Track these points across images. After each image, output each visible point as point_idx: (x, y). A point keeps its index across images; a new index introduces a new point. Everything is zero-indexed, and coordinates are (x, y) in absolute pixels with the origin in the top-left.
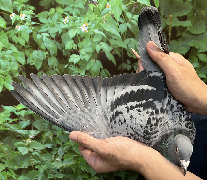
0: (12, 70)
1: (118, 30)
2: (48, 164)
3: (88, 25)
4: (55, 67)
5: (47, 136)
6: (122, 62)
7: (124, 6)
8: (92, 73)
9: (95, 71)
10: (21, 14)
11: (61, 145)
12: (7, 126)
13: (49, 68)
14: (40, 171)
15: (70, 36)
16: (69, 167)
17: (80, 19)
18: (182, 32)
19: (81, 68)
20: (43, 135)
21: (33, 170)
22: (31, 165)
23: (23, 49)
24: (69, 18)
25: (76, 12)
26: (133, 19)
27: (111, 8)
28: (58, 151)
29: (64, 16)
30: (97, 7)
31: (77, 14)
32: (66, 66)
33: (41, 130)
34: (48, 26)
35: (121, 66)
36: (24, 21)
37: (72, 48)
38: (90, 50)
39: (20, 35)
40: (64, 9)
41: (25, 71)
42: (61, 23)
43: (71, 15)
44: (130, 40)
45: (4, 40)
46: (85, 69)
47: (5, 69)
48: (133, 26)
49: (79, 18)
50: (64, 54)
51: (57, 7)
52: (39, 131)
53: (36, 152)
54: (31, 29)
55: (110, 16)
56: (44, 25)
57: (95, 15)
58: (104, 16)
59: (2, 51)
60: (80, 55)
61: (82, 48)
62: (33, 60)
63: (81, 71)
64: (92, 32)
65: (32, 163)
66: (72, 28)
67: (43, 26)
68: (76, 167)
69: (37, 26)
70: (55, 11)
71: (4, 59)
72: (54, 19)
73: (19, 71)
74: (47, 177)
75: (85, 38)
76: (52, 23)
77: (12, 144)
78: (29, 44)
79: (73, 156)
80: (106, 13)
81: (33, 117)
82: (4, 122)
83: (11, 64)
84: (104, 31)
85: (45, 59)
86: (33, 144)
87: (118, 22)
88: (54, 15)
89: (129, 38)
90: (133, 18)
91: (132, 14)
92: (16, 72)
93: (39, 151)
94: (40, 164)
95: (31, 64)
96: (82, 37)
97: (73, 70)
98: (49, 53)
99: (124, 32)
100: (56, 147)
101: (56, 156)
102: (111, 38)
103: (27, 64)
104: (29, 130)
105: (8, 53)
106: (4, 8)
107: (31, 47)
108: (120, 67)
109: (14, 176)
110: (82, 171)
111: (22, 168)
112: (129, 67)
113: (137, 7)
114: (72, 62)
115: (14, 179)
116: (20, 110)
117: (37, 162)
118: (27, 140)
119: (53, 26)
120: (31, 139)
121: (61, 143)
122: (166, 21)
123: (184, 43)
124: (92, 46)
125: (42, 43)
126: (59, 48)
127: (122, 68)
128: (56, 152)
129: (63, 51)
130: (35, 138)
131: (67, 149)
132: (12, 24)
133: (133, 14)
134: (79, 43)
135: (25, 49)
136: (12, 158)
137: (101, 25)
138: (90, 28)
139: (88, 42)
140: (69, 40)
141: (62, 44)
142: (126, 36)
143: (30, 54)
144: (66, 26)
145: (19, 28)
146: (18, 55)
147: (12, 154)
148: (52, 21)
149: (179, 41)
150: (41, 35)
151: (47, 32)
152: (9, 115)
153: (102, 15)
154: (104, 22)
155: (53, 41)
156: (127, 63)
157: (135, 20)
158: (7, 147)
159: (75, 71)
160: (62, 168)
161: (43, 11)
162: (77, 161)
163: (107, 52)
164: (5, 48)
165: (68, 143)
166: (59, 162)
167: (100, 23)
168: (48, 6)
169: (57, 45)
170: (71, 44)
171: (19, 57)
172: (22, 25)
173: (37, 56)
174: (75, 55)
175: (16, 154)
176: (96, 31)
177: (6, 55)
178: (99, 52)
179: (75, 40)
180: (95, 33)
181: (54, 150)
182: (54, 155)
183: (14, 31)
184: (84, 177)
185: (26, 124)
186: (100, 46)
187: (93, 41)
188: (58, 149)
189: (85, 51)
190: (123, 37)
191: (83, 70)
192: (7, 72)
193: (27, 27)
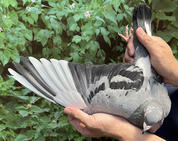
0: (20, 45)
1: (116, 18)
2: (45, 125)
3: (91, 12)
4: (59, 45)
5: (46, 102)
6: (116, 44)
8: (90, 52)
9: (94, 51)
11: (58, 110)
12: (10, 93)
13: (54, 45)
14: (37, 131)
15: (75, 20)
16: (63, 127)
17: (85, 6)
18: (167, 25)
19: (81, 48)
20: (42, 101)
21: (31, 130)
22: (30, 125)
23: (31, 28)
24: (75, 5)
26: (129, 11)
28: (54, 115)
29: (71, 2)
31: (82, 2)
32: (69, 45)
34: (56, 9)
36: (34, 3)
37: (75, 30)
38: (91, 33)
39: (29, 15)
41: (32, 46)
42: (68, 8)
43: (78, 2)
44: (125, 27)
45: (15, 18)
46: (85, 49)
47: (13, 44)
48: (128, 16)
49: (84, 5)
50: (68, 34)
52: (39, 97)
53: (35, 115)
54: (41, 11)
55: (110, 6)
56: (52, 9)
57: (98, 4)
58: (105, 6)
59: (12, 28)
60: (81, 36)
61: (84, 31)
62: (39, 38)
63: (81, 50)
64: (94, 18)
65: (31, 124)
66: (77, 13)
68: (68, 128)
69: (46, 9)
71: (13, 35)
72: (62, 4)
73: (26, 47)
74: (43, 135)
75: (87, 22)
76: (60, 7)
77: (14, 108)
78: (37, 23)
79: (67, 119)
80: (107, 4)
82: (8, 89)
83: (19, 39)
84: (104, 18)
85: (50, 38)
87: (116, 12)
88: (62, 1)
89: (124, 25)
90: (129, 9)
91: (129, 6)
93: (38, 114)
94: (38, 125)
95: (37, 41)
96: (85, 22)
97: (74, 48)
98: (55, 32)
99: (121, 21)
100: (53, 111)
101: (53, 118)
102: (110, 24)
103: (34, 40)
104: (30, 97)
105: (16, 30)
107: (39, 26)
109: (13, 134)
110: (74, 131)
111: (21, 128)
112: (121, 49)
113: (133, 1)
114: (74, 41)
115: (13, 137)
117: (35, 123)
118: (28, 105)
119: (60, 10)
120: (32, 104)
121: (58, 108)
122: (155, 15)
123: (168, 34)
124: (93, 30)
125: (49, 24)
126: (64, 29)
128: (53, 115)
129: (68, 32)
130: (35, 103)
131: (62, 113)
132: (23, 5)
134: (82, 27)
135: (33, 28)
136: (13, 120)
138: (93, 15)
139: (89, 26)
140: (74, 23)
141: (67, 25)
142: (122, 24)
143: (37, 32)
144: (72, 11)
145: (29, 9)
146: (26, 32)
147: (13, 116)
148: (60, 5)
149: (164, 32)
150: (49, 16)
151: (55, 15)
152: (14, 83)
153: (103, 5)
154: (105, 11)
155: (59, 22)
156: (120, 46)
157: (131, 11)
158: (8, 111)
159: (77, 49)
163: (105, 35)
164: (15, 26)
166: (55, 123)
167: (101, 12)
169: (62, 26)
170: (75, 26)
171: (27, 34)
172: (32, 7)
173: (44, 34)
174: (77, 36)
175: (17, 117)
176: (97, 17)
177: (14, 31)
178: (98, 35)
179: (79, 24)
180: (96, 19)
181: (51, 114)
182: (51, 118)
183: (25, 11)
184: (75, 136)
185: (28, 91)
186: (100, 31)
187: (94, 25)
188: (55, 113)
189: (87, 33)
190: (120, 24)
191: (83, 49)
192: (14, 46)
193: (37, 9)
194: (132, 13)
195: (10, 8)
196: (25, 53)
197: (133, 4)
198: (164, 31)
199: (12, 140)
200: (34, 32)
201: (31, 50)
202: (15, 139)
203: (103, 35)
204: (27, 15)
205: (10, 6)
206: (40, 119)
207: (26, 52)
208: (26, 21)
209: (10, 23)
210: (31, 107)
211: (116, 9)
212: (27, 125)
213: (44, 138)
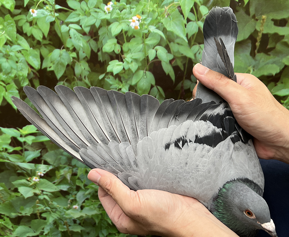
0: (19, 76)
1: (184, 30)
2: (61, 212)
3: (141, 18)
4: (85, 77)
5: (63, 174)
6: (184, 78)
8: (138, 90)
9: (144, 88)
11: (83, 188)
12: (4, 157)
13: (75, 78)
14: (48, 221)
15: (112, 33)
16: (90, 217)
17: (131, 8)
18: (276, 43)
19: (123, 82)
20: (57, 172)
21: (38, 218)
22: (36, 212)
23: (38, 46)
24: (114, 5)
28: (77, 196)
32: (101, 77)
33: (55, 164)
34: (80, 13)
35: (182, 84)
36: (43, 2)
37: (112, 50)
38: (140, 56)
39: (35, 23)
41: (39, 78)
42: (101, 11)
44: (200, 47)
45: (10, 28)
46: (129, 84)
47: (8, 74)
49: (128, 6)
50: (101, 58)
52: (51, 166)
53: (45, 194)
54: (54, 16)
55: (176, 8)
56: (74, 12)
57: (154, 4)
58: (166, 8)
59: (6, 46)
60: (123, 62)
61: (129, 52)
62: (52, 64)
64: (146, 29)
65: (38, 210)
66: (116, 20)
67: (72, 13)
68: (100, 218)
69: (64, 12)
71: (7, 59)
72: (91, 3)
73: (30, 79)
74: (58, 229)
77: (10, 182)
78: (48, 39)
79: (98, 203)
80: (170, 3)
81: (45, 146)
83: (17, 66)
84: (164, 30)
85: (70, 64)
87: (186, 18)
89: (200, 44)
92: (24, 79)
93: (49, 194)
94: (49, 212)
95: (48, 69)
96: (131, 36)
97: (111, 83)
98: (78, 54)
99: (193, 35)
100: (74, 190)
101: (74, 201)
102: (173, 42)
103: (43, 68)
104: (38, 165)
105: (13, 50)
107: (51, 43)
108: (180, 85)
109: (10, 225)
110: (109, 224)
111: (23, 217)
114: (111, 71)
115: (10, 230)
116: (26, 135)
117: (45, 209)
118: (33, 178)
119: (87, 14)
120: (39, 177)
121: (82, 185)
122: (256, 24)
123: (277, 59)
124: (144, 51)
125: (69, 40)
126: (93, 49)
127: (182, 87)
128: (74, 196)
129: (99, 54)
130: (45, 176)
131: (89, 194)
132: (24, 5)
134: (124, 45)
135: (41, 46)
136: (8, 201)
137: (161, 20)
138: (144, 23)
139: (138, 44)
140: (110, 39)
141: (98, 43)
142: (195, 41)
143: (48, 54)
144: (108, 17)
145: (34, 13)
146: (30, 53)
147: (9, 196)
148: (87, 6)
149: (269, 55)
151: (78, 23)
152: (9, 141)
153: (163, 5)
154: (166, 16)
155: (85, 37)
156: (190, 80)
158: (2, 186)
159: (115, 84)
160: (81, 219)
162: (102, 210)
163: (164, 61)
164: (11, 42)
165: (93, 186)
166: (77, 210)
169: (91, 44)
170: (112, 44)
171: (31, 58)
172: (40, 9)
174: (116, 62)
175: (15, 197)
176: (152, 28)
177: (10, 52)
178: (152, 61)
179: (119, 39)
180: (150, 31)
181: (71, 194)
182: (71, 201)
183: (27, 16)
184: (110, 232)
185: (34, 155)
186: (155, 52)
187: (146, 43)
188: (77, 193)
189: (133, 56)
190: (191, 41)
191: (125, 85)
192: (10, 78)
193: (47, 13)
195: (3, 11)
198: (269, 53)
199: (8, 234)
200: (42, 54)
201: (37, 84)
202: (12, 233)
203: (161, 60)
205: (3, 6)
206: (52, 202)
209: (3, 37)
210: (38, 181)
211: (186, 12)
212: (33, 211)
213: (59, 233)
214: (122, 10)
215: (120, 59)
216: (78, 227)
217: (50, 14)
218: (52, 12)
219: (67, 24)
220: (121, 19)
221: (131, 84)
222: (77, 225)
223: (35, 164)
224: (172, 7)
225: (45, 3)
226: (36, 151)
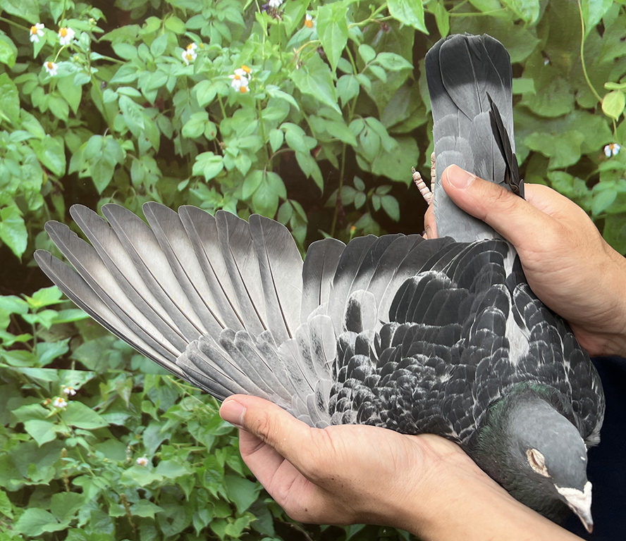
0: (25, 189)
1: (333, 91)
2: (112, 474)
3: (251, 72)
4: (151, 188)
5: (113, 389)
6: (341, 183)
7: (355, 26)
8: (255, 209)
9: (266, 205)
10: (61, 29)
11: (155, 417)
13: (133, 189)
14: (86, 496)
15: (199, 99)
16: (173, 483)
17: (231, 54)
19: (225, 195)
20: (102, 385)
21: (65, 491)
22: (62, 475)
23: (60, 130)
24: (199, 50)
25: (219, 33)
26: (378, 64)
27: (318, 28)
28: (141, 437)
29: (184, 42)
30: (280, 22)
31: (220, 39)
32: (182, 186)
33: (97, 369)
34: (138, 67)
35: (339, 194)
36: (69, 49)
37: (201, 133)
38: (254, 143)
39: (54, 88)
40: (185, 22)
41: (63, 193)
42: (176, 61)
43: (206, 40)
44: (366, 122)
45: (9, 99)
46: (236, 198)
47: (3, 187)
48: (375, 83)
49: (225, 50)
50: (179, 150)
51: (167, 15)
52: (90, 372)
53: (78, 436)
54: (89, 73)
55: (314, 52)
56: (125, 65)
57: (273, 45)
58: (297, 51)
60: (223, 156)
61: (232, 136)
62: (87, 163)
63: (225, 203)
64: (262, 92)
65: (66, 471)
66: (205, 76)
67: (123, 67)
68: (193, 484)
69: (107, 66)
70: (159, 26)
71: (3, 157)
72: (156, 48)
73: (46, 194)
74: (107, 512)
77: (8, 412)
78: (79, 116)
79: (187, 451)
80: (302, 43)
81: (77, 330)
83: (21, 171)
84: (296, 93)
85: (122, 163)
86: (71, 411)
87: (334, 70)
88: (156, 38)
89: (365, 116)
90: (377, 60)
91: (374, 48)
93: (88, 434)
94: (89, 474)
95: (81, 175)
96: (234, 106)
97: (201, 197)
98: (136, 144)
99: (351, 101)
100: (138, 424)
101: (139, 448)
102: (315, 114)
103: (71, 172)
104: (62, 371)
105: (14, 139)
106: (13, 8)
107: (85, 124)
108: (334, 197)
109: (8, 508)
110: (211, 497)
111: (33, 486)
112: (360, 200)
113: (388, 33)
114: (200, 174)
115: (8, 518)
116: (40, 310)
117: (79, 468)
118: (54, 401)
119: (151, 67)
120: (67, 397)
121: (153, 412)
124: (261, 132)
125: (118, 116)
126: (165, 132)
127: (339, 201)
128: (138, 437)
129: (177, 141)
130: (79, 394)
131: (169, 430)
132: (33, 55)
133: (377, 49)
134: (222, 122)
135: (66, 131)
136: (5, 454)
137: (288, 73)
138: (256, 81)
139: (248, 120)
140: (194, 112)
141: (174, 120)
142: (356, 112)
143: (80, 146)
144: (189, 71)
145: (53, 69)
146: (46, 145)
147: (5, 441)
148: (150, 53)
150: (115, 91)
151: (134, 84)
152: (7, 323)
153: (291, 47)
154: (297, 67)
155: (148, 110)
156: (353, 186)
157: (382, 67)
159: (209, 200)
160: (154, 488)
161: (127, 25)
162: (197, 466)
163: (300, 152)
164: (9, 125)
165: (176, 413)
166: (146, 468)
167: (284, 70)
168: (141, 12)
169: (160, 123)
170: (201, 122)
171: (47, 153)
172: (63, 61)
173: (101, 153)
174: (209, 156)
175: (19, 443)
176: (272, 90)
177: (8, 144)
178: (277, 151)
179: (212, 113)
180: (270, 96)
181: (133, 432)
182: (133, 448)
183: (39, 76)
184: (216, 515)
185: (55, 351)
186: (282, 135)
187: (263, 117)
188: (145, 429)
189: (240, 144)
190: (348, 111)
191: (230, 200)
192: (8, 194)
193: (76, 68)
194: (387, 71)
196: (41, 218)
197: (388, 41)
199: (4, 529)
200: (69, 145)
201: (59, 204)
202: (12, 525)
203: (293, 149)
204: (47, 89)
206: (94, 452)
207: (44, 212)
208: (43, 110)
210: (65, 407)
211: (334, 58)
212: (54, 473)
213: (110, 523)
214: (214, 59)
215: (216, 150)
216: (149, 506)
217: (82, 69)
218: (86, 67)
219: (114, 88)
220: (214, 74)
221: (240, 198)
222: (147, 501)
223: (58, 371)
224: (307, 49)
225: (72, 49)
226: (59, 342)
